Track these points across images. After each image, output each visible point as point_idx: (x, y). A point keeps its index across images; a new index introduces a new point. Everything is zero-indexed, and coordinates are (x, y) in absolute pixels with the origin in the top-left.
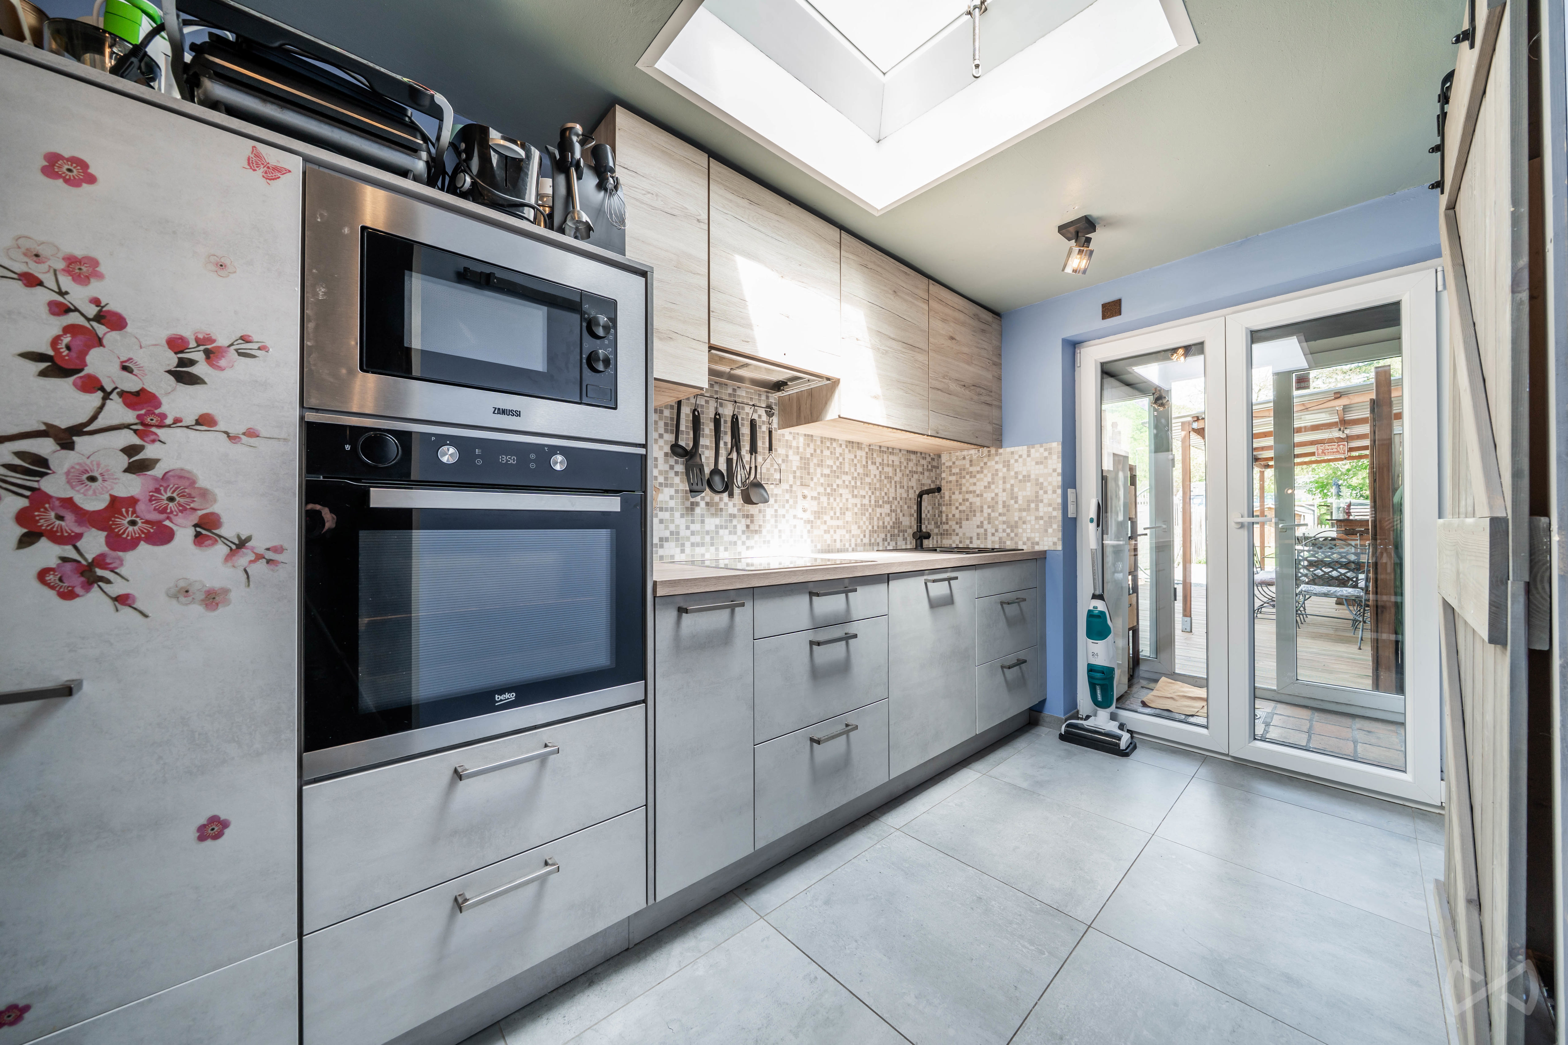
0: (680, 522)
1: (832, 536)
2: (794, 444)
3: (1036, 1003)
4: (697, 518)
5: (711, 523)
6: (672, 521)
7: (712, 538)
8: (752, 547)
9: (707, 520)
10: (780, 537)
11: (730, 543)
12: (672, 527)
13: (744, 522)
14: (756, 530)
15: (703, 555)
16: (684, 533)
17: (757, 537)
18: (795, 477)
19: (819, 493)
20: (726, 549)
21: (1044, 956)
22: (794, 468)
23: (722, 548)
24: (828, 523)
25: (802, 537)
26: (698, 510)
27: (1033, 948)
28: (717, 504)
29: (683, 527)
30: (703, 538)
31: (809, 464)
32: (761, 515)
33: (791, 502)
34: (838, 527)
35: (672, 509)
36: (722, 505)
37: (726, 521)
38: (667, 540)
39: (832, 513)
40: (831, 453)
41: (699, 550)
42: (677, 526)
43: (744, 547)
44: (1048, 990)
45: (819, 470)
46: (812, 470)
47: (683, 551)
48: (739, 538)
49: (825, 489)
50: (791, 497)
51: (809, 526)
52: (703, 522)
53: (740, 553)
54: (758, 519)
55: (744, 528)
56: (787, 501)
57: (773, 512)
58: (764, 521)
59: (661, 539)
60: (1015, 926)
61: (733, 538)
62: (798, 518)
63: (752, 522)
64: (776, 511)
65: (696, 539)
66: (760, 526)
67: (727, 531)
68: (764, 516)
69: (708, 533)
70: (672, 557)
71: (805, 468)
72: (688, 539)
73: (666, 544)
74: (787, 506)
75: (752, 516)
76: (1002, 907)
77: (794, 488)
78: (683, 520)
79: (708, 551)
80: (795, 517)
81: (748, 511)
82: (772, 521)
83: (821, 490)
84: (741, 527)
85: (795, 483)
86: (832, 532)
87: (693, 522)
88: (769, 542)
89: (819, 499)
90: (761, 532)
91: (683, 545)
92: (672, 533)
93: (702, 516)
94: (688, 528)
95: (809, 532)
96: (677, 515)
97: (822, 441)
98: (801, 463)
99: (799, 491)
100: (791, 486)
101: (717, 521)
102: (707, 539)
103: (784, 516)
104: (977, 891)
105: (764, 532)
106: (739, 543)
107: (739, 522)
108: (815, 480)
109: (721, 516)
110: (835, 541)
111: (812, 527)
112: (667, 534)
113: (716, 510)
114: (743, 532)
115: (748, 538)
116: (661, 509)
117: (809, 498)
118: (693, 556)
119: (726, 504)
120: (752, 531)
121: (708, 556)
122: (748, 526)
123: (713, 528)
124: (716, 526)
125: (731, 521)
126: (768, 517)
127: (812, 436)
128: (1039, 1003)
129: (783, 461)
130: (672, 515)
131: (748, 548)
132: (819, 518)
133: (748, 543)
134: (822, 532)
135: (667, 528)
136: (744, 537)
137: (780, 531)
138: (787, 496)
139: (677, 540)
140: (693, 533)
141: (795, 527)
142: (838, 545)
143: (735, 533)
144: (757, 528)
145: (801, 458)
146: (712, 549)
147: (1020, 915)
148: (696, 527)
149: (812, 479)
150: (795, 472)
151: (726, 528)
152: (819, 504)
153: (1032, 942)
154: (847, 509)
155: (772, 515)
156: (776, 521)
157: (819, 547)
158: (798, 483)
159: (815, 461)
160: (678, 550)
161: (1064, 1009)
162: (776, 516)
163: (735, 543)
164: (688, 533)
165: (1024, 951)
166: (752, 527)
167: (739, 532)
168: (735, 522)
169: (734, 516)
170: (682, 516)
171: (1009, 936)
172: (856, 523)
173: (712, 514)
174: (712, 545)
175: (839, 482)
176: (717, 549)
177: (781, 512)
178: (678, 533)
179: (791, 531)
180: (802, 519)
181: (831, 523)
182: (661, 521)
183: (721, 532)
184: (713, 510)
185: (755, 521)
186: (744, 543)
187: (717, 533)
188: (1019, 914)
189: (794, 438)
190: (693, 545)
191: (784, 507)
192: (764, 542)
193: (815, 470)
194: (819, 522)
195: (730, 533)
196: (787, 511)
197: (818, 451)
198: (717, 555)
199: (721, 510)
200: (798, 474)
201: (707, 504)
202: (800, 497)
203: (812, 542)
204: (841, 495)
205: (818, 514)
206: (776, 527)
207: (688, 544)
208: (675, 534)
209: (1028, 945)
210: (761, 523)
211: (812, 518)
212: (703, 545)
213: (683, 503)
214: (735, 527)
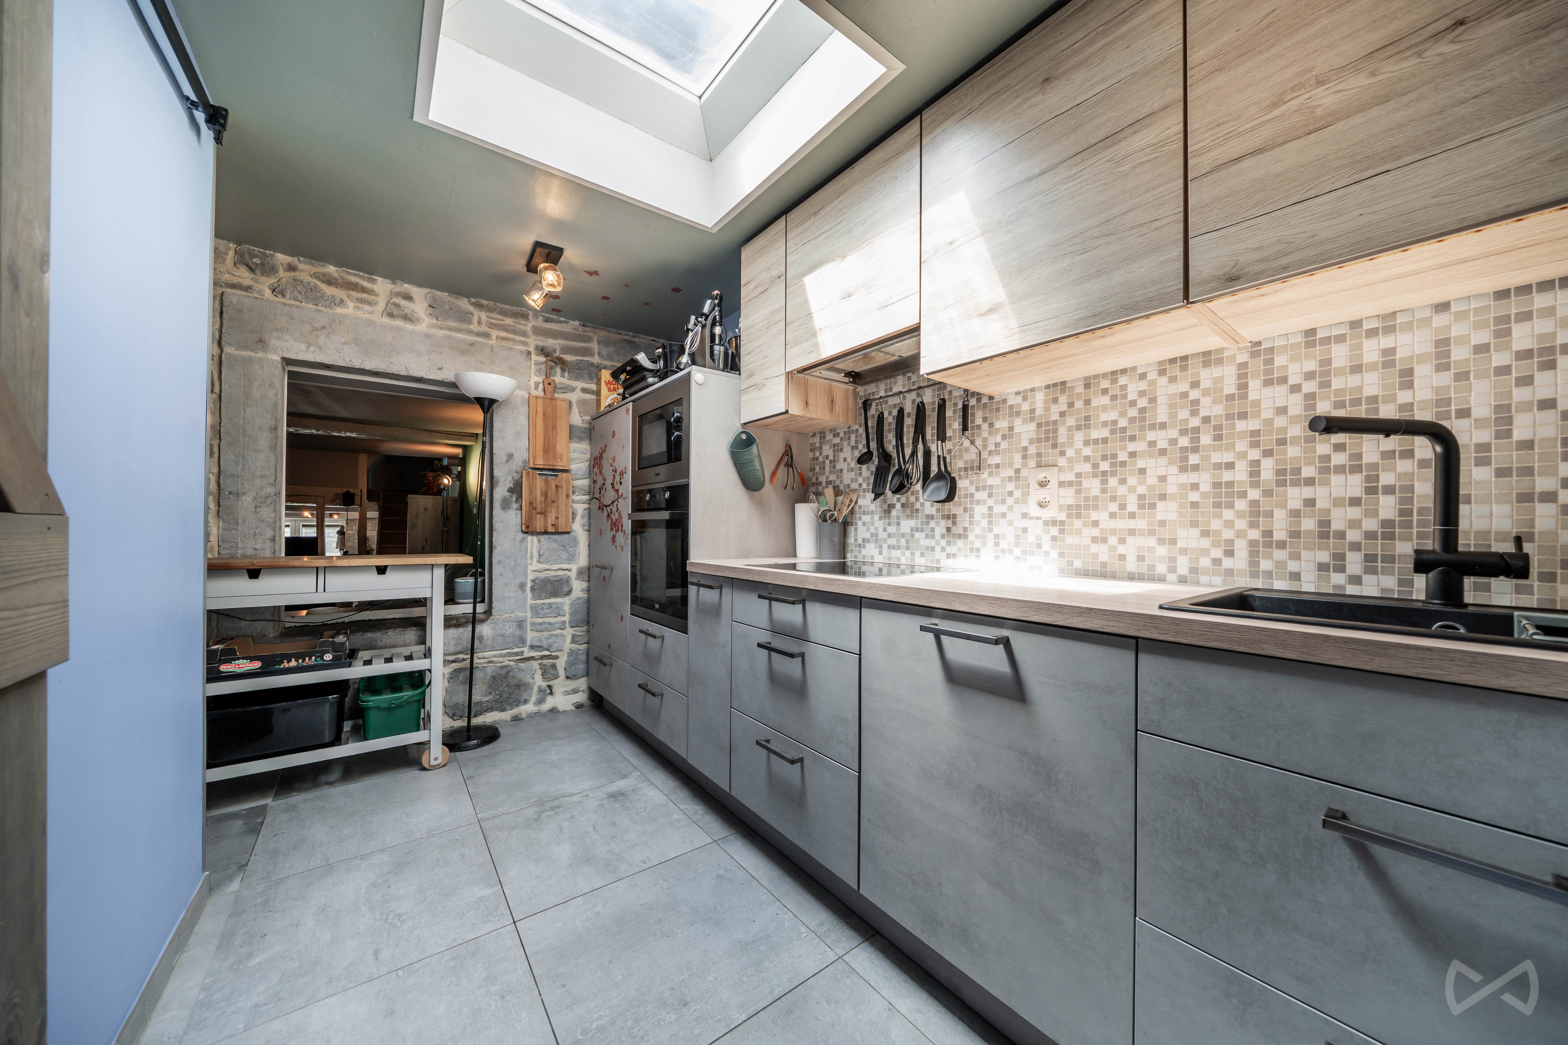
0: (879, 524)
1: (1113, 548)
2: (1025, 407)
3: (540, 995)
4: (894, 520)
5: (907, 525)
6: (873, 524)
7: (907, 542)
8: (954, 556)
9: (903, 522)
10: (997, 544)
11: (927, 548)
12: (872, 529)
13: (943, 524)
14: (959, 535)
15: (899, 559)
16: (882, 535)
17: (960, 543)
18: (1025, 457)
19: (1079, 475)
20: (922, 555)
21: (579, 1032)
22: (1025, 443)
23: (917, 553)
24: (1102, 525)
25: (1039, 546)
26: (894, 513)
27: (594, 1026)
28: (913, 504)
29: (881, 529)
30: (898, 541)
31: (1055, 431)
32: (967, 515)
33: (1017, 494)
34: (1132, 532)
35: (872, 512)
36: (918, 506)
37: (922, 523)
38: (868, 541)
39: (1114, 507)
40: (1114, 398)
41: (895, 553)
42: (876, 529)
43: (944, 555)
44: (545, 1013)
45: (1079, 436)
46: (1062, 439)
47: (881, 553)
48: (938, 543)
49: (1096, 466)
50: (1017, 487)
51: (1054, 531)
52: (898, 524)
53: (938, 561)
54: (963, 521)
55: (944, 531)
56: (1010, 494)
57: (985, 510)
58: (971, 523)
59: (864, 540)
60: (630, 1023)
61: (931, 543)
62: (1032, 518)
63: (954, 523)
64: (990, 508)
65: (892, 541)
66: (965, 529)
67: (923, 535)
68: (971, 516)
69: (903, 535)
70: (872, 557)
71: (1047, 439)
72: (885, 541)
73: (867, 545)
74: (1010, 501)
75: (955, 516)
76: (662, 1023)
77: (1024, 473)
78: (882, 522)
79: (903, 554)
80: (1024, 516)
81: (950, 510)
82: (984, 523)
83: (1087, 468)
84: (940, 528)
85: (1025, 465)
86: (1113, 541)
87: (889, 524)
88: (978, 550)
89: (1079, 484)
90: (966, 537)
91: (881, 547)
92: (872, 535)
93: (898, 518)
94: (885, 530)
95: (1054, 539)
96: (876, 517)
97: (1088, 383)
98: (1038, 432)
99: (1034, 476)
100: (1018, 471)
101: (912, 523)
102: (903, 542)
103: (1004, 515)
104: (698, 1007)
105: (971, 536)
106: (938, 549)
107: (938, 524)
108: (1070, 453)
109: (917, 517)
110: (1122, 557)
111: (1062, 531)
112: (868, 535)
113: (912, 512)
114: (943, 536)
115: (949, 543)
116: (864, 513)
117: (1054, 484)
118: (890, 558)
119: (922, 505)
120: (954, 535)
121: (903, 560)
122: (949, 529)
123: (908, 531)
124: (912, 529)
125: (928, 523)
126: (977, 517)
127: (1063, 383)
128: (539, 998)
129: (1004, 437)
130: (872, 518)
131: (949, 556)
132: (1079, 516)
133: (949, 550)
134: (1087, 541)
135: (868, 530)
136: (943, 543)
137: (997, 536)
138: (1010, 487)
139: (876, 542)
140: (889, 536)
141: (1025, 530)
142: (1132, 565)
143: (933, 537)
144: (961, 531)
145: (1039, 425)
146: (908, 553)
147: (643, 1038)
148: (892, 529)
149: (1062, 453)
150: (1025, 449)
151: (922, 531)
152: (1078, 492)
153: (600, 1029)
154: (1163, 497)
155: (983, 514)
156: (990, 523)
157: (1078, 564)
158: (1032, 463)
159: (1071, 421)
160: (877, 551)
161: (520, 1016)
162: (990, 516)
163: (933, 549)
164: (885, 535)
165: (595, 1015)
166: (954, 530)
167: (938, 536)
168: (932, 524)
169: (932, 517)
170: (881, 518)
171: (620, 1009)
172: (1194, 524)
173: (908, 516)
174: (908, 548)
175: (1138, 446)
176: (913, 554)
177: (999, 509)
178: (877, 535)
179: (1017, 537)
180: (1039, 518)
181: (1106, 523)
182: (864, 524)
183: (917, 535)
184: (908, 511)
185: (958, 523)
186: (943, 549)
187: (912, 536)
188: (645, 1038)
189: (1025, 398)
190: (889, 547)
191: (1004, 502)
192: (972, 550)
193: (1070, 437)
194: (1078, 524)
195: (927, 536)
196: (1010, 508)
197: (1079, 404)
198: (913, 560)
199: (917, 511)
200: (1032, 450)
201: (903, 505)
202: (1034, 485)
203: (1062, 555)
204: (1142, 471)
205: (1076, 511)
206: (990, 530)
207: (885, 546)
208: (875, 535)
209: (599, 1023)
210: (967, 525)
211: (1062, 516)
212: (898, 548)
213: (881, 506)
214: (933, 530)
